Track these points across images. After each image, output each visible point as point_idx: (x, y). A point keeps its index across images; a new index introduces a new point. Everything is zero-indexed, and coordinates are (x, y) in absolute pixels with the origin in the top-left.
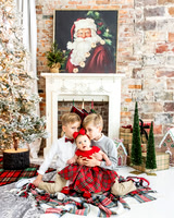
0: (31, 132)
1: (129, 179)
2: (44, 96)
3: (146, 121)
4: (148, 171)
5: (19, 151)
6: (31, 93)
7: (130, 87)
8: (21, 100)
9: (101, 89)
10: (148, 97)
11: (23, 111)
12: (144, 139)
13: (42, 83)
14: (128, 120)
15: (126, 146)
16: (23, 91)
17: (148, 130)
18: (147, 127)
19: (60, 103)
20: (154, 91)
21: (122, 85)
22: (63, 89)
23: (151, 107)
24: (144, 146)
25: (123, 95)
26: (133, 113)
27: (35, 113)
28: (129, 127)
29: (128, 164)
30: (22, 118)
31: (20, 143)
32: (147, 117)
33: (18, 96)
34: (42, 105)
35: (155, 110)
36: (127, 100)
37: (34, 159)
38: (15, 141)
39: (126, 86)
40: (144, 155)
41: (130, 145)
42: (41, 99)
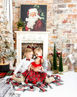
0: (10, 56)
1: (52, 76)
2: (16, 41)
3: (59, 52)
4: (60, 72)
5: (5, 64)
6: (10, 40)
7: (52, 37)
8: (6, 42)
9: (40, 38)
10: (60, 42)
11: (7, 47)
12: (58, 59)
13: (15, 35)
14: (51, 51)
15: (51, 62)
16: (7, 39)
17: (59, 56)
18: (59, 54)
19: (23, 44)
20: (62, 39)
21: (49, 36)
22: (24, 38)
23: (61, 46)
24: (58, 62)
25: (49, 41)
26: (53, 48)
27: (12, 48)
28: (52, 54)
29: (51, 70)
30: (7, 50)
31: (5, 61)
32: (59, 50)
33: (5, 41)
34: (15, 45)
35: (62, 47)
36: (51, 43)
37: (11, 68)
38: (4, 60)
39: (50, 37)
40: (58, 66)
41: (52, 62)
42: (14, 42)
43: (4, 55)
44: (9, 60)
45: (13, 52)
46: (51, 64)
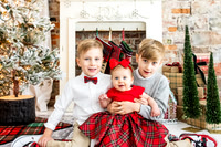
2: (58, 25)
3: (200, 57)
7: (174, 11)
8: (25, 26)
9: (135, 14)
10: (200, 25)
11: (28, 42)
12: (199, 81)
14: (173, 56)
15: (175, 91)
18: (203, 63)
20: (208, 16)
21: (164, 9)
22: (83, 14)
23: (205, 38)
24: (201, 91)
25: (165, 23)
28: (177, 65)
32: (200, 51)
33: (22, 21)
35: (210, 40)
36: (171, 29)
39: (168, 10)
41: (181, 89)
42: (53, 26)
43: (16, 67)
44: (35, 81)
45: (48, 58)
46: (177, 98)
